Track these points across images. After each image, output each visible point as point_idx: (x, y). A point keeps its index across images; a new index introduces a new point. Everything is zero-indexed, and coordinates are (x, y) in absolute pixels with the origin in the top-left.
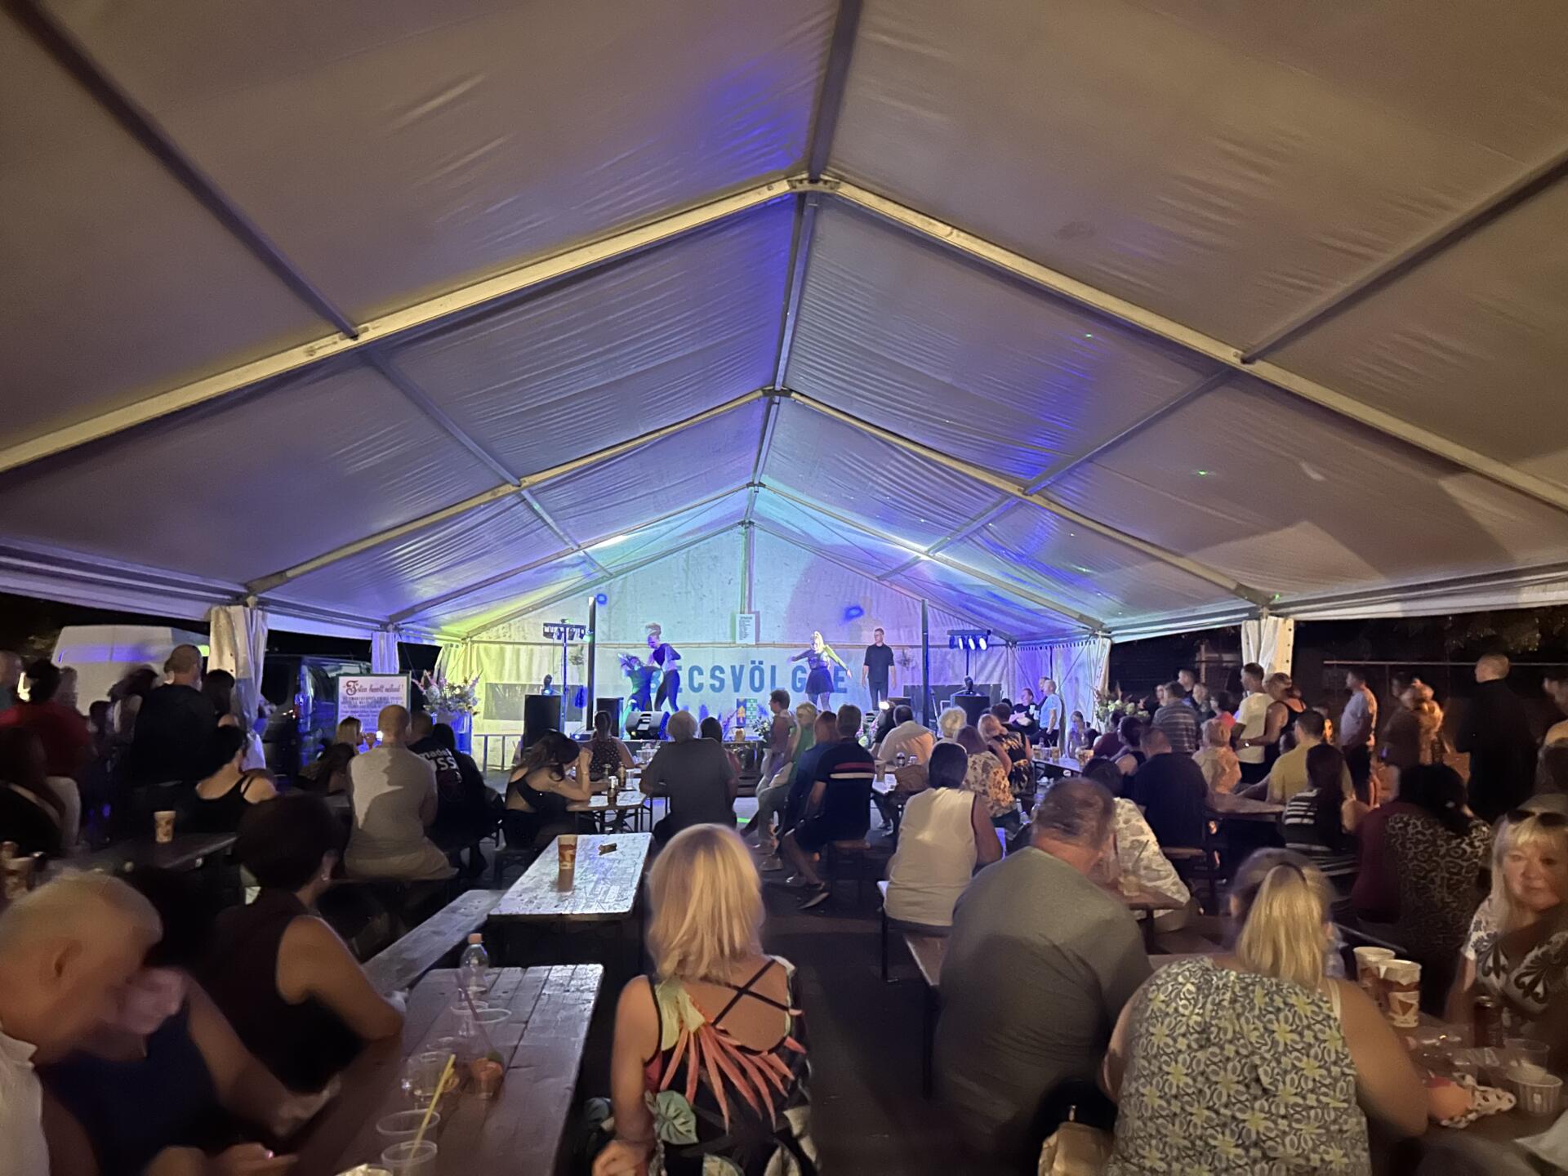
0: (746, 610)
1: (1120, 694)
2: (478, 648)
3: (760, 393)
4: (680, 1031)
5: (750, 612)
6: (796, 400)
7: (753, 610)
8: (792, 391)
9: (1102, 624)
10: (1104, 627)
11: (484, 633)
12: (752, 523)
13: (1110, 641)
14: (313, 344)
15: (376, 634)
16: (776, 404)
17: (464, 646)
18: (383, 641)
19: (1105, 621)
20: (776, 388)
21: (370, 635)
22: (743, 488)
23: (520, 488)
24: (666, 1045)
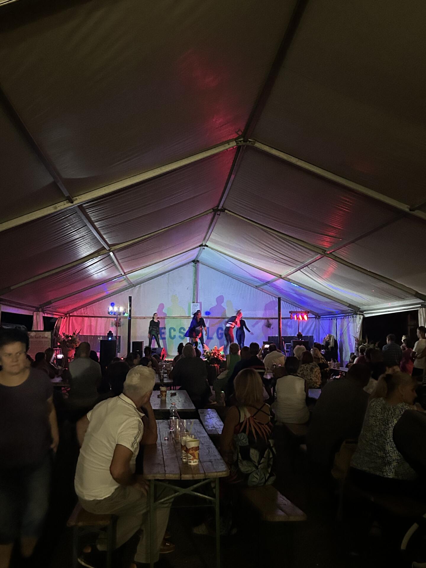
0: (196, 302)
1: (367, 340)
2: (72, 319)
3: (212, 210)
4: (245, 417)
5: (197, 303)
6: (227, 213)
7: (199, 301)
8: (225, 209)
9: (360, 308)
10: (360, 310)
11: (75, 312)
12: (198, 261)
13: (362, 316)
14: (56, 205)
15: (34, 313)
16: (218, 214)
17: (66, 318)
18: (37, 316)
19: (361, 307)
20: (219, 208)
21: (32, 313)
22: (197, 247)
23: (110, 251)
24: (241, 421)
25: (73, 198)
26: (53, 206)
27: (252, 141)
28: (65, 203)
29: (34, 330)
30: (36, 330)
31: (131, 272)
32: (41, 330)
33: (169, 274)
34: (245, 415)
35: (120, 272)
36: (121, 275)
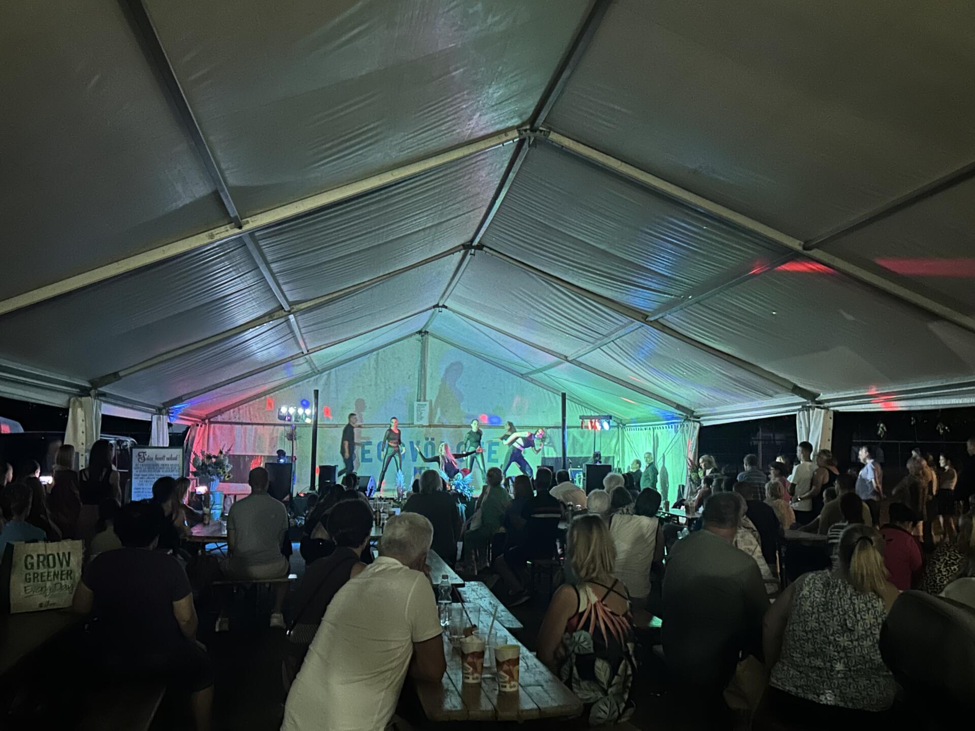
0: (422, 399)
2: (214, 427)
3: (461, 247)
4: (588, 603)
6: (486, 252)
7: (427, 399)
8: (483, 246)
9: (693, 412)
10: (695, 414)
11: (219, 416)
12: (426, 332)
13: (698, 424)
14: (213, 231)
15: (153, 417)
16: (471, 254)
17: (203, 426)
18: (159, 422)
19: (696, 410)
20: (474, 244)
21: (150, 417)
22: (430, 309)
23: (290, 312)
24: (581, 610)
25: (242, 219)
26: (206, 233)
27: (544, 131)
28: (229, 229)
29: (153, 445)
30: (156, 446)
31: (318, 349)
32: (165, 446)
33: (378, 354)
34: (588, 600)
35: (300, 348)
36: (302, 355)
